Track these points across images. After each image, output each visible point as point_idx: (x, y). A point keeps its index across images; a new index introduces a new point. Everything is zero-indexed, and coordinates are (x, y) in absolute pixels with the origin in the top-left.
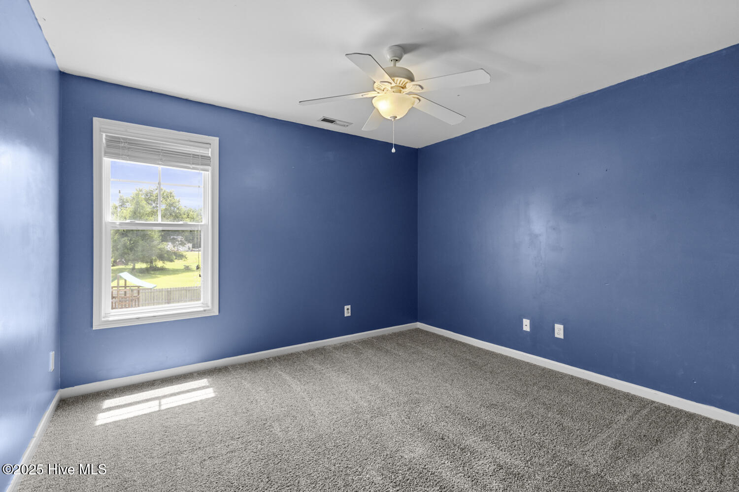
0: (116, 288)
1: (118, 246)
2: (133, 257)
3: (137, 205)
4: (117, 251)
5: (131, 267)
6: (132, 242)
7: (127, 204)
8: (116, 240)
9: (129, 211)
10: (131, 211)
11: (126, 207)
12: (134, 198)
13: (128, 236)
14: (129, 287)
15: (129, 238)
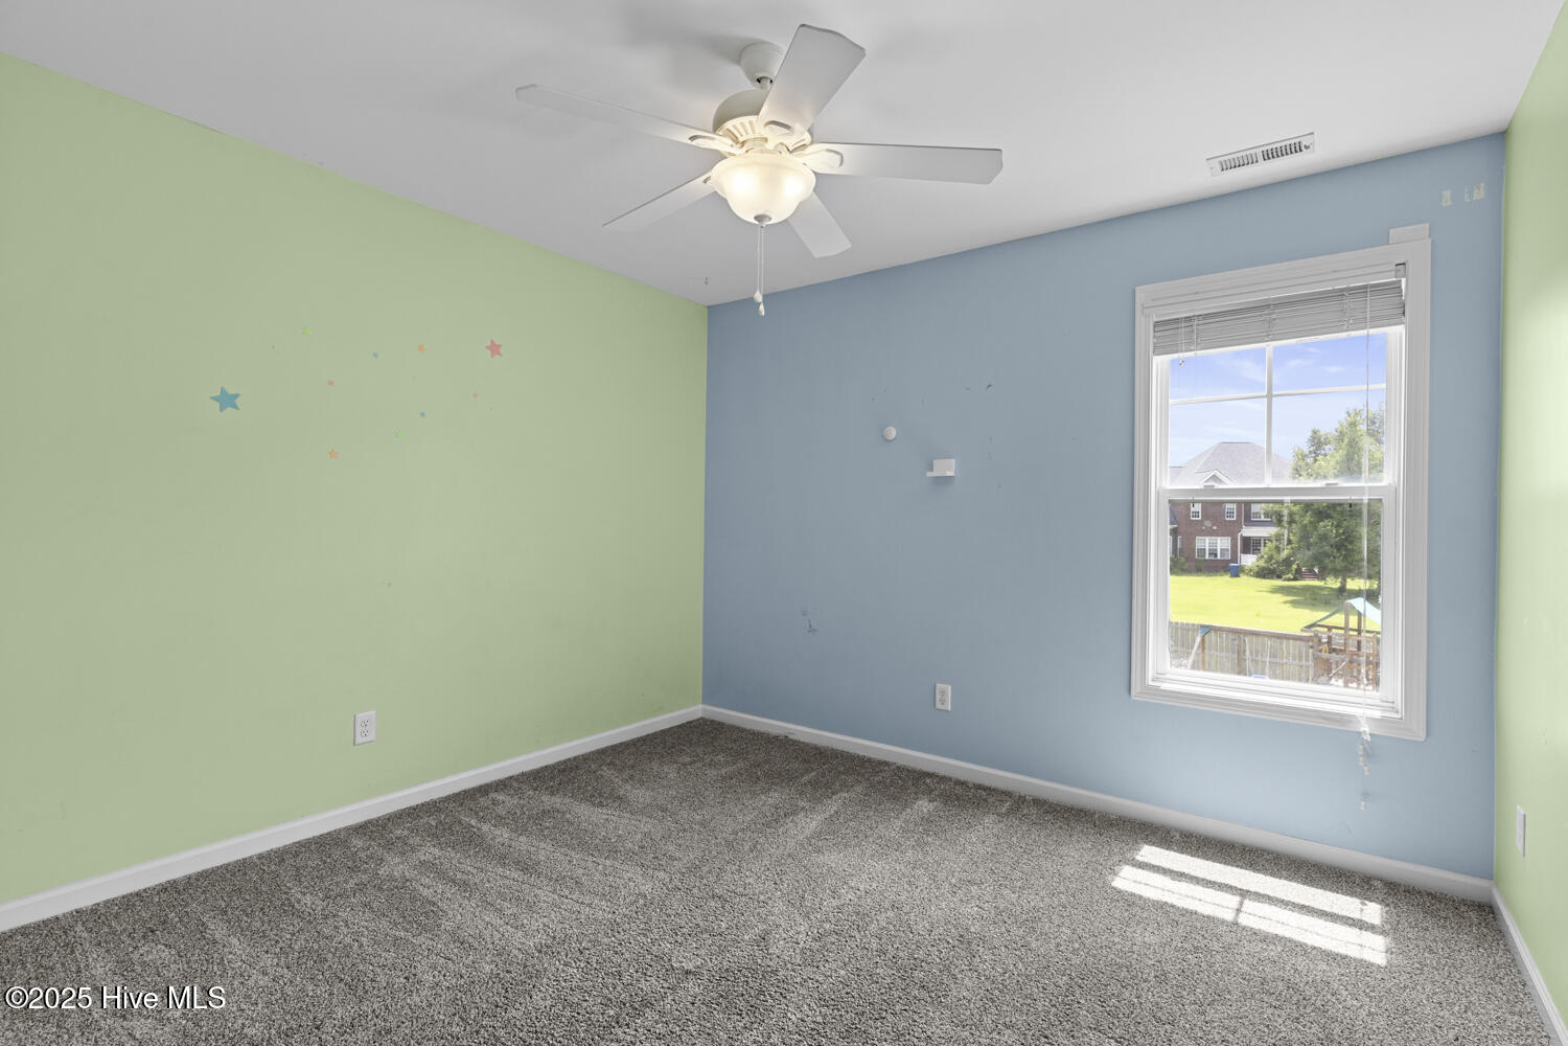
0: (1342, 632)
1: (1309, 538)
2: (1343, 564)
3: (1351, 447)
4: (1309, 549)
5: (1337, 585)
6: (1341, 531)
7: (1327, 447)
8: (1305, 526)
9: (1332, 463)
10: (1337, 463)
11: (1325, 455)
12: (1342, 434)
13: (1332, 518)
14: (1368, 632)
15: (1335, 523)
